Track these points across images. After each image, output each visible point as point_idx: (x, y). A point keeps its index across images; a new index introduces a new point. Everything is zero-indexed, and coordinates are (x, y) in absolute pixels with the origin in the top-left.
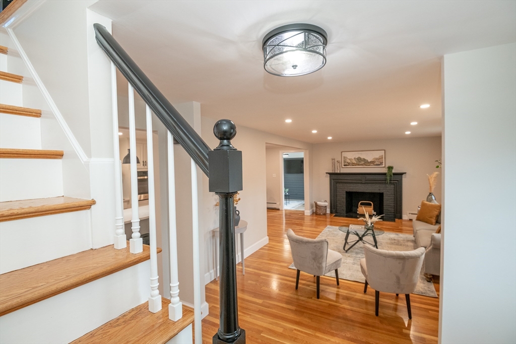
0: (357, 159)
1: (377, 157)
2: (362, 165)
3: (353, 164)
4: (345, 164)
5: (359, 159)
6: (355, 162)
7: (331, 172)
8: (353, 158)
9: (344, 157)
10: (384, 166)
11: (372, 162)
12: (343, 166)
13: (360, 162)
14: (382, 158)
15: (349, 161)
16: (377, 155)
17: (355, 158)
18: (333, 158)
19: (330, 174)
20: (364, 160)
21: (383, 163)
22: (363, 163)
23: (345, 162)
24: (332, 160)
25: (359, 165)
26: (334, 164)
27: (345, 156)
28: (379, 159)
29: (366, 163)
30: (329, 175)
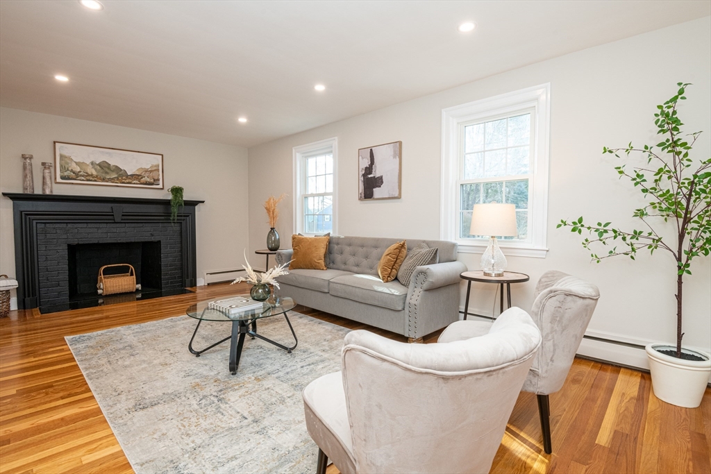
0: (99, 165)
1: (148, 167)
2: (111, 180)
3: (89, 177)
4: (66, 174)
5: (104, 166)
6: (95, 173)
7: (20, 191)
8: (88, 162)
9: (62, 156)
10: (161, 186)
11: (136, 177)
12: (59, 180)
13: (107, 173)
14: (158, 170)
15: (77, 169)
16: (147, 162)
17: (92, 163)
18: (27, 153)
19: (14, 197)
20: (117, 169)
21: (158, 180)
22: (114, 175)
23: (63, 168)
24: (24, 157)
25: (104, 180)
26: (26, 170)
27: (65, 153)
28: (151, 171)
29: (122, 177)
30: (10, 202)
